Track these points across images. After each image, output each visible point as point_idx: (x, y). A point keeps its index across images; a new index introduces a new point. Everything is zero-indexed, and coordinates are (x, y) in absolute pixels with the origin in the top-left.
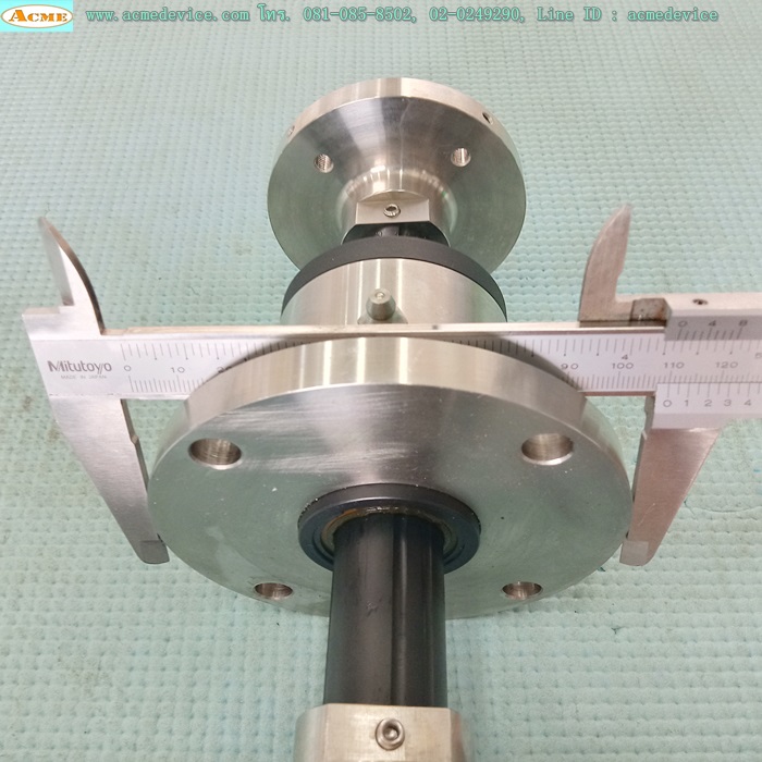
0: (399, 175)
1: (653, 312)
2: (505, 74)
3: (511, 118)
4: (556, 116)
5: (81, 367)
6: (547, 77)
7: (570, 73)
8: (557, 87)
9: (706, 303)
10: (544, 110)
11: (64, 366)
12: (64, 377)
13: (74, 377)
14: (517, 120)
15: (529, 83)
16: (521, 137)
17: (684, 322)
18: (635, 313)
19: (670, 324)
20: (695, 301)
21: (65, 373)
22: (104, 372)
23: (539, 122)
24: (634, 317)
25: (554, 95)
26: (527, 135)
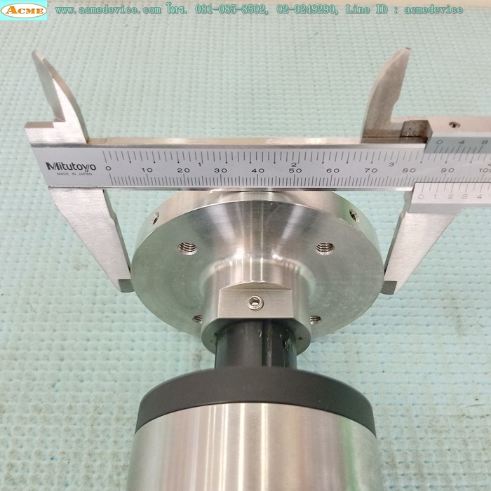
0: (259, 264)
5: (72, 167)
11: (59, 166)
12: (58, 174)
13: (67, 174)
21: (60, 171)
22: (90, 170)
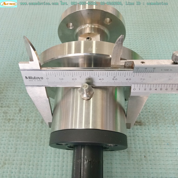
1: (130, 65)
2: (146, 13)
3: (149, 26)
4: (162, 25)
5: (35, 78)
6: (158, 14)
7: (164, 13)
8: (161, 17)
9: (144, 63)
10: (158, 23)
11: (30, 78)
14: (151, 26)
15: (153, 15)
16: (152, 31)
17: (138, 68)
18: (125, 65)
19: (134, 68)
20: (141, 62)
23: (157, 27)
24: (125, 66)
25: (161, 19)
26: (154, 31)
